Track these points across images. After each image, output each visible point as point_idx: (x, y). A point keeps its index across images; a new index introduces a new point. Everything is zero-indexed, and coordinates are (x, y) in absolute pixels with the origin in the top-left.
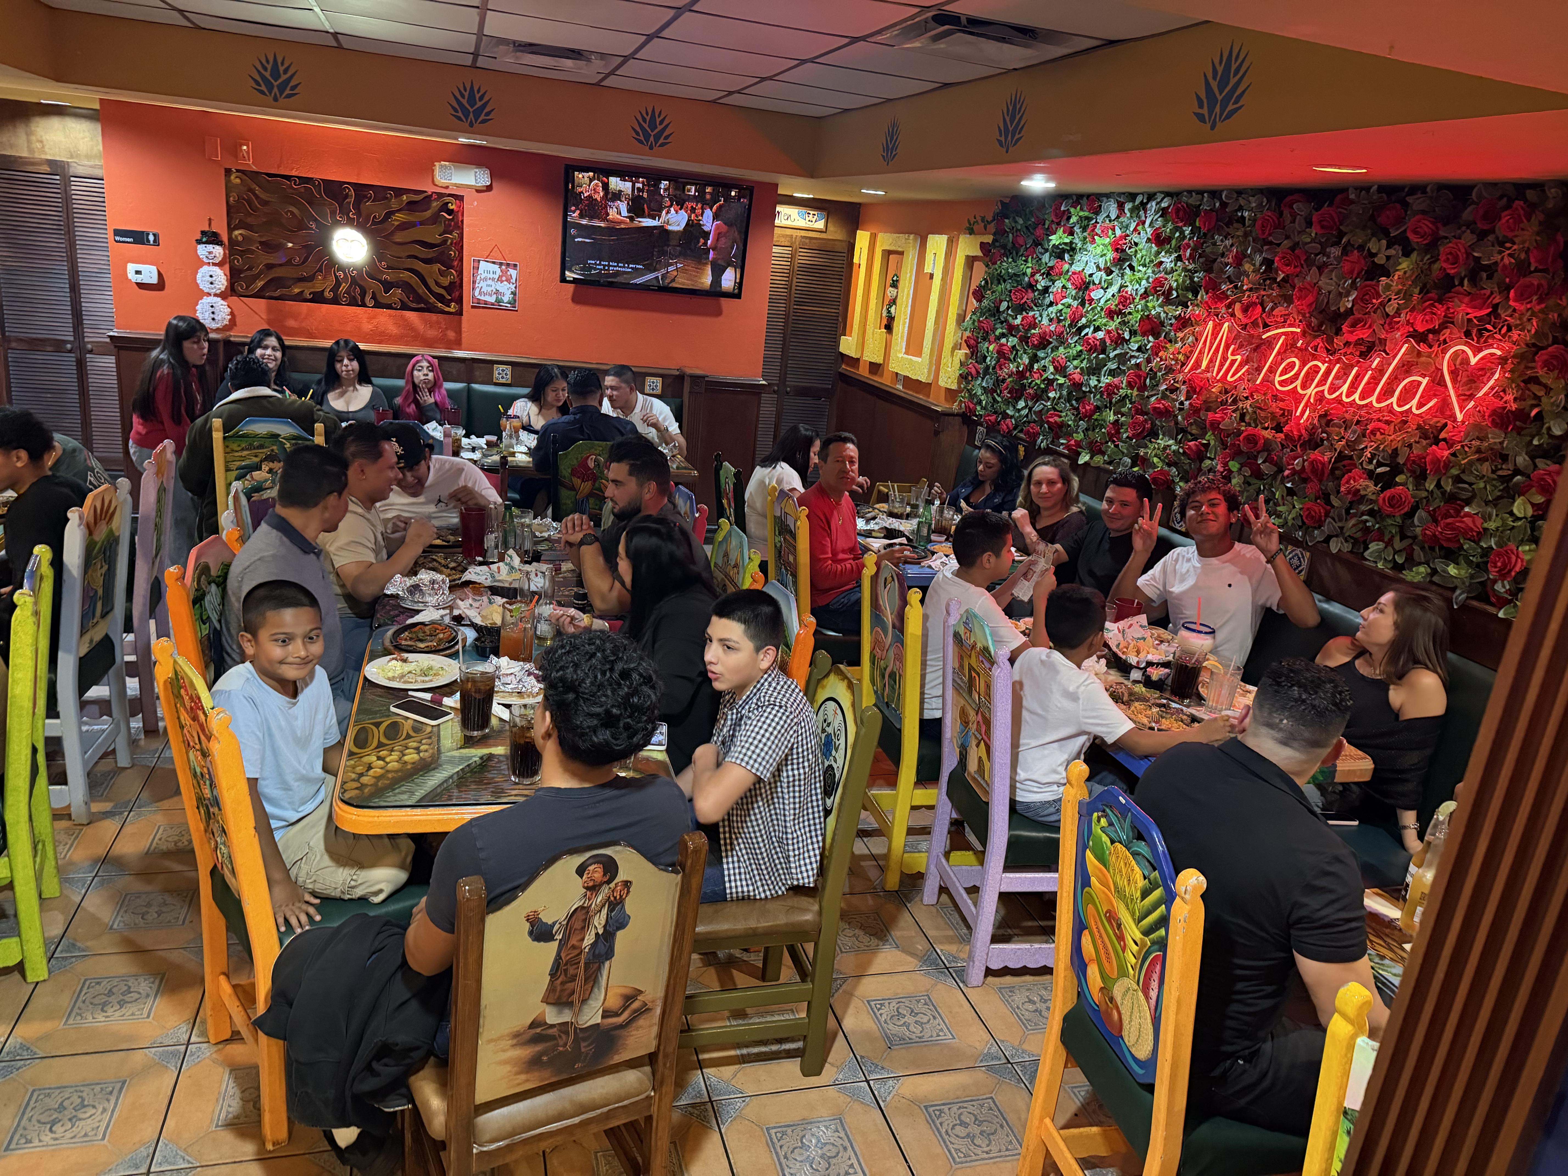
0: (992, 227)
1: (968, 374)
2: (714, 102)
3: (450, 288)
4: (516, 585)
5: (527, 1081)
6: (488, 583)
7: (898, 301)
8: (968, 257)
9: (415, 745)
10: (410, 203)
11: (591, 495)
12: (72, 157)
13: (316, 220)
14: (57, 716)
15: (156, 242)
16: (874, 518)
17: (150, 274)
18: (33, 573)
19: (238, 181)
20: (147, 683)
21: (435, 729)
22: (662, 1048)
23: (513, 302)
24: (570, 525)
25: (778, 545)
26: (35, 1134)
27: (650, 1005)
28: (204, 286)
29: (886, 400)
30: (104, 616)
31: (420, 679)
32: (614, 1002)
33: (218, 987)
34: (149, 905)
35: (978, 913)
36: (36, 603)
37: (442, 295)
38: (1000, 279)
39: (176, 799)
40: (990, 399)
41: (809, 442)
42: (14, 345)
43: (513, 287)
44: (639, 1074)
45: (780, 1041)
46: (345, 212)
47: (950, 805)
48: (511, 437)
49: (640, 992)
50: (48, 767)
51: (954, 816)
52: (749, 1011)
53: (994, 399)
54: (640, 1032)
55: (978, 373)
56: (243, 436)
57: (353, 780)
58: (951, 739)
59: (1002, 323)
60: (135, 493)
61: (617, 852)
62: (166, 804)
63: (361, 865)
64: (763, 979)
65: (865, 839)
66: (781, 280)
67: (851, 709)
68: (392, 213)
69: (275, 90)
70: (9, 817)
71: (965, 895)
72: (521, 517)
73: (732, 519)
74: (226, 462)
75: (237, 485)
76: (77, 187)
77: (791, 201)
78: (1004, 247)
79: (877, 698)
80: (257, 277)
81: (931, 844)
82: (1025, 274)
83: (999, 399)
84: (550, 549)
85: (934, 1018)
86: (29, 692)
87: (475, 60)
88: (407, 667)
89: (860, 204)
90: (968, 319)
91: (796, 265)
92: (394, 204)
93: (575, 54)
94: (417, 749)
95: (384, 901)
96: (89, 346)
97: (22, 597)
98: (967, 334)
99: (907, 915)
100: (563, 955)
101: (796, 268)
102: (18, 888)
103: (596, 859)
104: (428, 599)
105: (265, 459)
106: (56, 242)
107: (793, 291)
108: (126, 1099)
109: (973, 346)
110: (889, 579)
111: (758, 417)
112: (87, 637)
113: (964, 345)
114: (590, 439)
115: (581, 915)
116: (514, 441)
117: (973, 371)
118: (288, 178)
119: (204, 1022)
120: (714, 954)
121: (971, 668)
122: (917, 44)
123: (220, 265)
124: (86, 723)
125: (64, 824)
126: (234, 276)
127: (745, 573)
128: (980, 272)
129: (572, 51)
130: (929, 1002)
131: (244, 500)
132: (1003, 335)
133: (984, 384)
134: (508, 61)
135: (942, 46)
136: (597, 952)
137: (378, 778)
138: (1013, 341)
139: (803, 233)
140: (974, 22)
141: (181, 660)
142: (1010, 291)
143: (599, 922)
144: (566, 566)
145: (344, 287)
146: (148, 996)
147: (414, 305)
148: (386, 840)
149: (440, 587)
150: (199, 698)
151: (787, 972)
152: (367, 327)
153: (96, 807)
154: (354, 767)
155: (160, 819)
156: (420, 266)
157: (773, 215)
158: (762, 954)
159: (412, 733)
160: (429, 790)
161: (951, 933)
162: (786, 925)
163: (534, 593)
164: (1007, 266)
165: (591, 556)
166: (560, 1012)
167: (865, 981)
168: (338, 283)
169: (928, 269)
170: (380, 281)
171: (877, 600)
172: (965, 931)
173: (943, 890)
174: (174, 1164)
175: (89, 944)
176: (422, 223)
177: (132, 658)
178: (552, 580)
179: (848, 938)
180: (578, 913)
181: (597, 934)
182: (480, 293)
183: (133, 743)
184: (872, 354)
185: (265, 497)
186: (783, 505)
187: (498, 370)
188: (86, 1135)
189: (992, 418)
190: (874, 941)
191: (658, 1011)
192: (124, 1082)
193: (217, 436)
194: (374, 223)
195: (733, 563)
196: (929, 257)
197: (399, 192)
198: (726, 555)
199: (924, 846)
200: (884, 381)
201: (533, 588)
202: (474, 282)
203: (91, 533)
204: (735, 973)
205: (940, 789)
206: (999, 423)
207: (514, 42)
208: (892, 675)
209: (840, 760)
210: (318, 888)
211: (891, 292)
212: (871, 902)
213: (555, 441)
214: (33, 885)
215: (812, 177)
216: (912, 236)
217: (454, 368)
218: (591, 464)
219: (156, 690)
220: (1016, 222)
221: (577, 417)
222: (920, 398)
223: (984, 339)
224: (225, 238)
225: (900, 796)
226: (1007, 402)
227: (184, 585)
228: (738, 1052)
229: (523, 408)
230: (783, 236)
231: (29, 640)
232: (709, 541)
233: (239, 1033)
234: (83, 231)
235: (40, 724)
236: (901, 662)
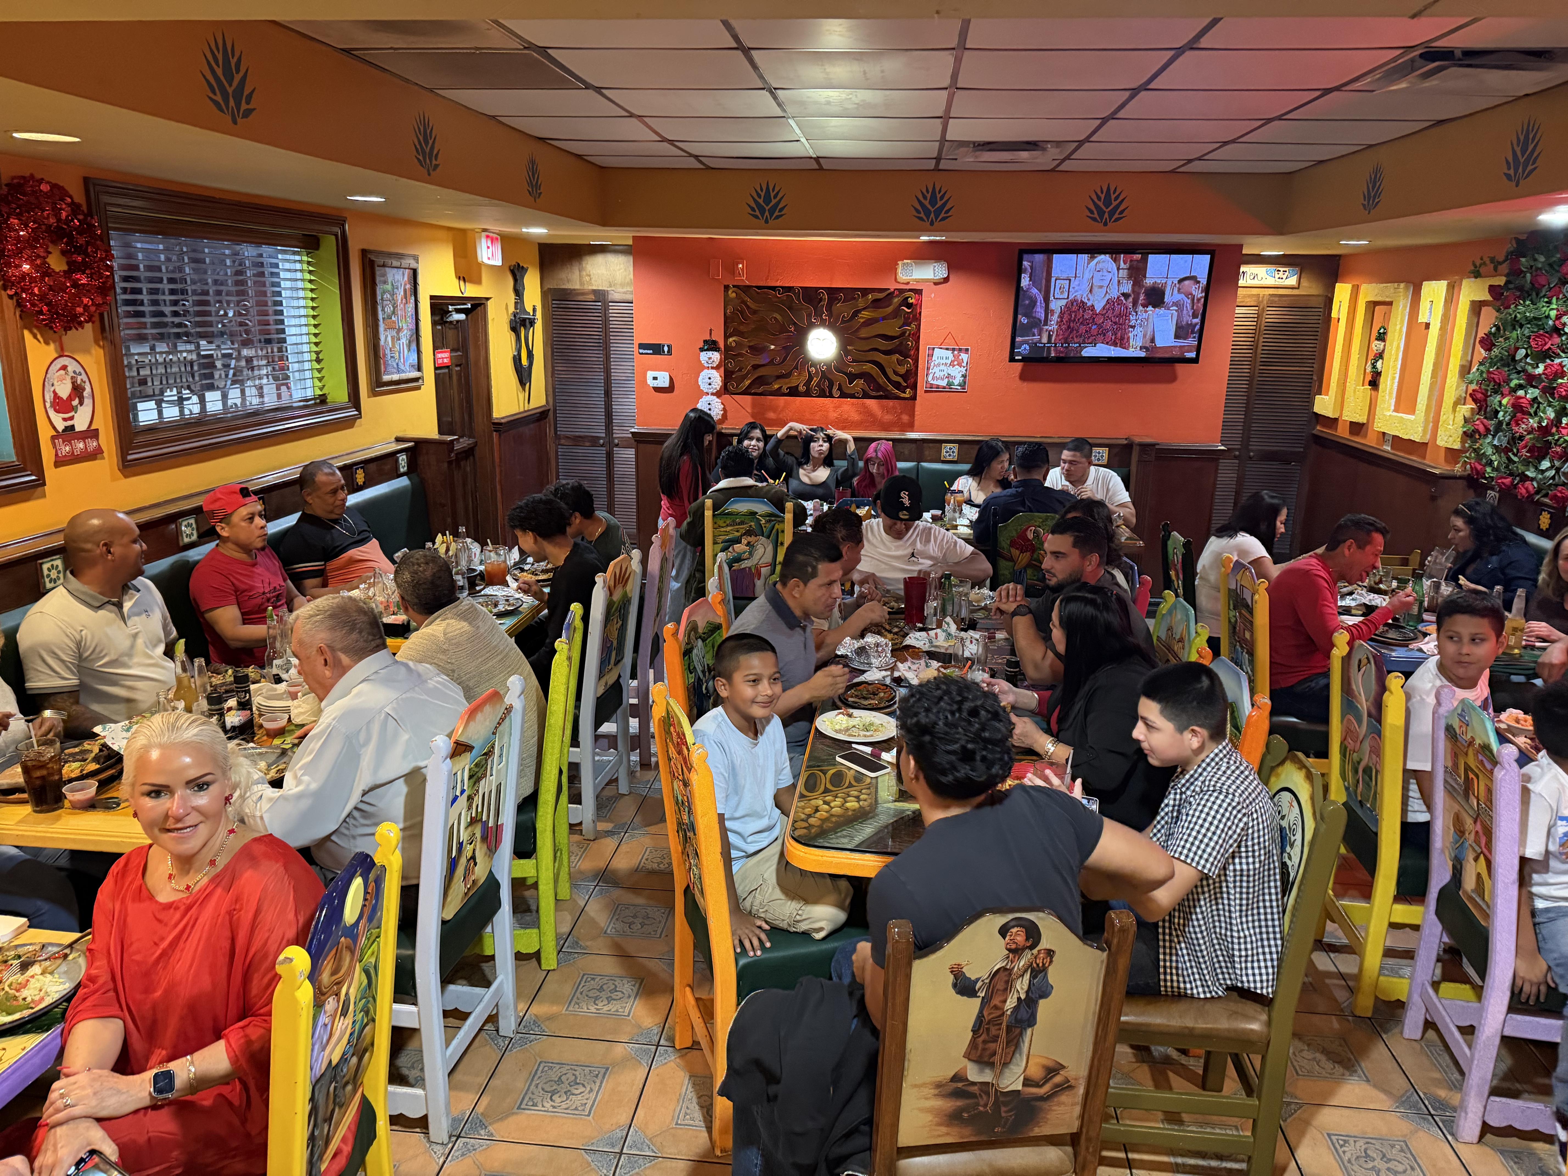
0: (1504, 268)
1: (1476, 431)
2: (1173, 171)
3: (905, 377)
4: (950, 651)
5: (948, 1134)
6: (926, 648)
7: (1386, 355)
8: (1473, 302)
9: (856, 793)
10: (876, 301)
11: (1029, 565)
12: (610, 286)
13: (795, 324)
14: (578, 746)
15: (670, 352)
16: (1351, 593)
17: (663, 380)
18: (569, 625)
19: (734, 295)
20: (644, 724)
21: (874, 781)
22: (1084, 1130)
23: (963, 385)
24: (1004, 594)
25: (1233, 620)
26: (540, 1100)
27: (1072, 1082)
28: (704, 387)
29: (1370, 463)
30: (617, 663)
31: (862, 733)
32: (1035, 1072)
33: (684, 996)
34: (635, 916)
35: (1473, 1055)
36: (569, 650)
37: (899, 383)
38: (1516, 324)
39: (661, 825)
40: (1504, 459)
41: (1275, 511)
42: (563, 442)
43: (963, 370)
44: (1060, 1152)
45: (1220, 1157)
46: (819, 315)
47: (1440, 927)
48: (954, 511)
49: (1063, 1067)
50: (569, 788)
51: (1446, 939)
52: (1185, 1117)
53: (1509, 459)
54: (1061, 1109)
55: (1488, 430)
56: (728, 514)
57: (802, 820)
58: (1443, 851)
59: (1518, 372)
60: (644, 562)
61: (1039, 918)
62: (653, 829)
63: (807, 901)
64: (1204, 1088)
65: (1332, 955)
66: (1245, 341)
67: (1309, 803)
68: (858, 311)
69: (767, 213)
70: (539, 826)
71: (1457, 1034)
72: (959, 586)
73: (1181, 591)
74: (714, 536)
75: (721, 556)
76: (614, 310)
77: (1258, 260)
78: (1520, 288)
79: (1349, 795)
80: (744, 377)
81: (1414, 970)
82: (1548, 317)
83: (1516, 459)
84: (986, 618)
85: (1413, 1169)
86: (561, 723)
87: (938, 164)
88: (852, 722)
89: (1339, 256)
90: (1474, 370)
91: (1263, 324)
92: (861, 303)
93: (1032, 145)
94: (858, 797)
95: (824, 939)
96: (616, 441)
97: (560, 644)
98: (1473, 386)
99: (1382, 1046)
100: (985, 1013)
101: (1263, 328)
102: (541, 887)
103: (1020, 923)
104: (873, 661)
105: (744, 534)
106: (595, 356)
107: (1259, 351)
108: (608, 1085)
109: (1480, 400)
110: (1364, 661)
111: (1215, 484)
112: (603, 681)
113: (1469, 399)
114: (1031, 511)
115: (1003, 976)
116: (957, 515)
117: (1481, 428)
118: (773, 288)
119: (672, 1028)
120: (1147, 1049)
121: (1467, 768)
122: (1403, 85)
123: (717, 368)
124: (598, 754)
125: (576, 838)
126: (728, 377)
127: (1190, 647)
128: (1489, 319)
129: (1028, 143)
130: (1406, 1149)
131: (726, 568)
132: (1520, 387)
133: (1496, 442)
134: (968, 160)
135: (1435, 83)
136: (1019, 1017)
137: (824, 820)
138: (1533, 393)
139: (1271, 291)
140: (1469, 54)
141: (672, 702)
142: (1529, 337)
143: (1021, 986)
144: (1000, 635)
145: (814, 382)
146: (629, 997)
147: (874, 394)
148: (828, 880)
149: (883, 650)
150: (684, 735)
151: (1231, 1084)
152: (833, 415)
153: (602, 826)
154: (803, 808)
155: (647, 841)
156: (881, 358)
157: (1236, 275)
158: (1202, 1061)
159: (854, 783)
160: (866, 836)
161: (1437, 1075)
162: (1228, 1030)
163: (968, 659)
164: (1524, 309)
165: (1023, 626)
166: (981, 1071)
167: (1326, 1111)
168: (811, 378)
169: (1422, 318)
170: (845, 374)
171: (1349, 684)
172: (1457, 1075)
173: (1429, 1025)
174: (641, 1150)
175: (589, 943)
176: (883, 319)
177: (634, 701)
178: (986, 647)
179: (1306, 1058)
180: (1001, 973)
181: (1019, 999)
182: (933, 379)
183: (631, 774)
184: (1354, 412)
185: (743, 566)
186: (1239, 578)
187: (945, 448)
188: (576, 1109)
189: (1507, 481)
190: (1339, 1069)
191: (1081, 1090)
192: (607, 1069)
193: (708, 514)
194: (843, 322)
195: (1178, 637)
196: (1424, 305)
197: (865, 291)
198: (1170, 629)
199: (1407, 971)
200: (1369, 441)
201: (967, 654)
202: (928, 369)
203: (611, 594)
204: (1171, 1075)
205: (1427, 907)
206: (1515, 487)
207: (974, 143)
208: (1367, 771)
209: (1295, 857)
210: (769, 917)
211: (1376, 346)
212: (1336, 1025)
213: (995, 514)
214: (551, 886)
215: (1281, 233)
216: (1402, 285)
217: (906, 449)
218: (1030, 536)
219: (652, 730)
220: (1535, 260)
221: (1020, 490)
222: (1413, 460)
223: (1496, 392)
224: (722, 345)
225: (1376, 909)
226: (1527, 463)
227: (677, 639)
228: (1172, 1160)
229: (965, 484)
230: (1250, 296)
231: (564, 680)
232: (1152, 614)
233: (699, 1043)
234: (618, 347)
235: (565, 751)
236: (1378, 756)
